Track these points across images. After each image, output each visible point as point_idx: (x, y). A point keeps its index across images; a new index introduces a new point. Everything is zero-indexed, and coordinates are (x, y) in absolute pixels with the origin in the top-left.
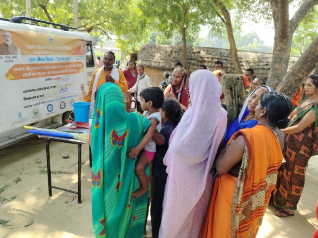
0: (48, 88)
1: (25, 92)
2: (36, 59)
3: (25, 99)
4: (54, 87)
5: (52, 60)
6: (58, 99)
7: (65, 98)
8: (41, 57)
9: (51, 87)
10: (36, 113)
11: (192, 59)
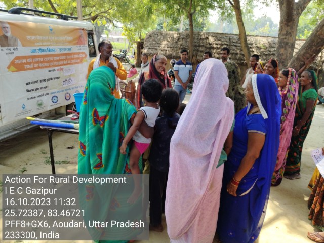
0: (52, 79)
1: (27, 84)
2: (37, 51)
3: (28, 91)
4: (58, 78)
5: (55, 50)
6: (63, 91)
7: (69, 89)
8: (43, 48)
9: (54, 79)
10: (40, 105)
11: (199, 46)
